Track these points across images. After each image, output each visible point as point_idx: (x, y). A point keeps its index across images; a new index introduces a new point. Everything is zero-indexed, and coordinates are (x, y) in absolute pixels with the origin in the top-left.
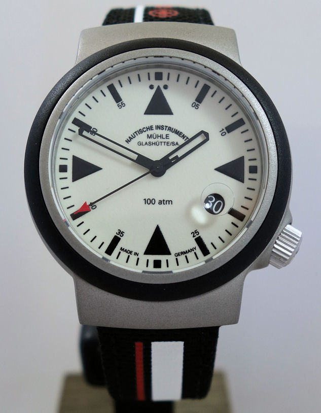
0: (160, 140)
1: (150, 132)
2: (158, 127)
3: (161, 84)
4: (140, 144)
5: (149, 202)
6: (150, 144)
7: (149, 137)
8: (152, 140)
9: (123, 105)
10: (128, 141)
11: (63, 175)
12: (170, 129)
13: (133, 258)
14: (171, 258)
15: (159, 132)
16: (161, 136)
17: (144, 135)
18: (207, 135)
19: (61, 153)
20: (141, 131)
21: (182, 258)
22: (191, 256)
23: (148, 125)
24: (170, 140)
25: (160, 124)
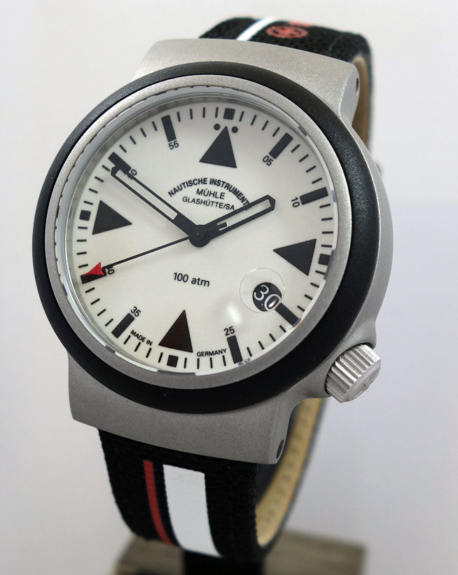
0: (212, 198)
1: (201, 187)
2: (213, 182)
3: (229, 124)
4: (186, 200)
5: (180, 277)
6: (199, 202)
7: (199, 192)
8: (202, 197)
9: (177, 145)
10: (171, 194)
11: (83, 223)
12: (228, 186)
13: (144, 347)
14: (192, 357)
15: (213, 188)
16: (215, 194)
17: (194, 188)
18: (273, 201)
19: (86, 195)
20: (190, 183)
21: (205, 360)
22: (217, 359)
23: (200, 176)
24: (225, 202)
25: (217, 177)
